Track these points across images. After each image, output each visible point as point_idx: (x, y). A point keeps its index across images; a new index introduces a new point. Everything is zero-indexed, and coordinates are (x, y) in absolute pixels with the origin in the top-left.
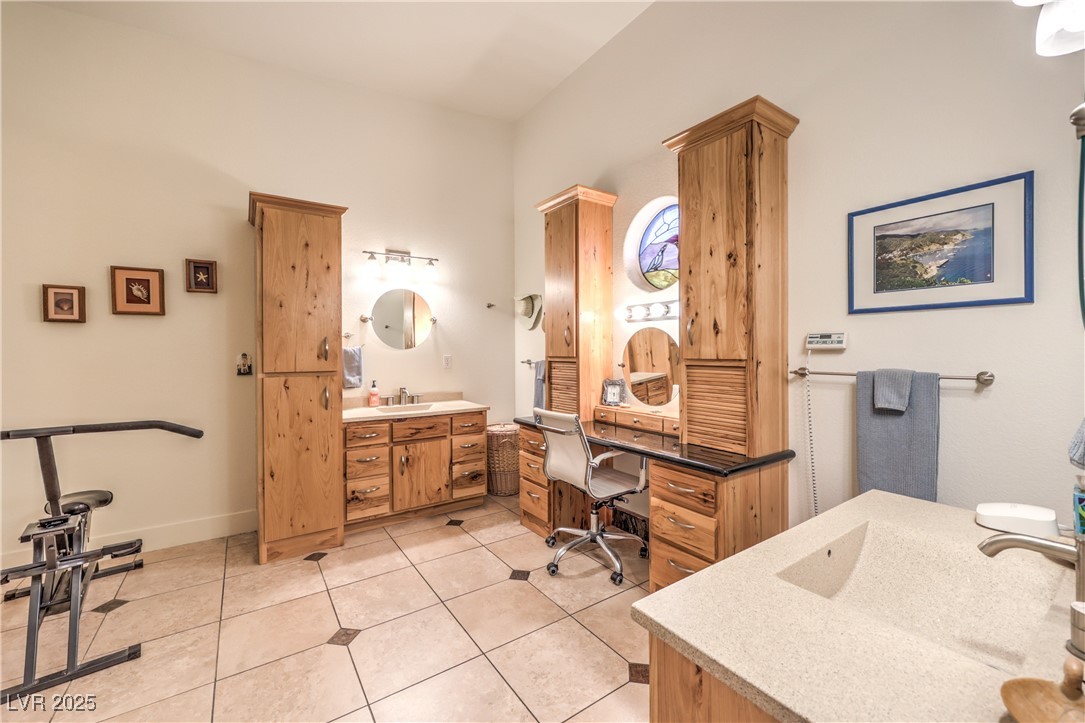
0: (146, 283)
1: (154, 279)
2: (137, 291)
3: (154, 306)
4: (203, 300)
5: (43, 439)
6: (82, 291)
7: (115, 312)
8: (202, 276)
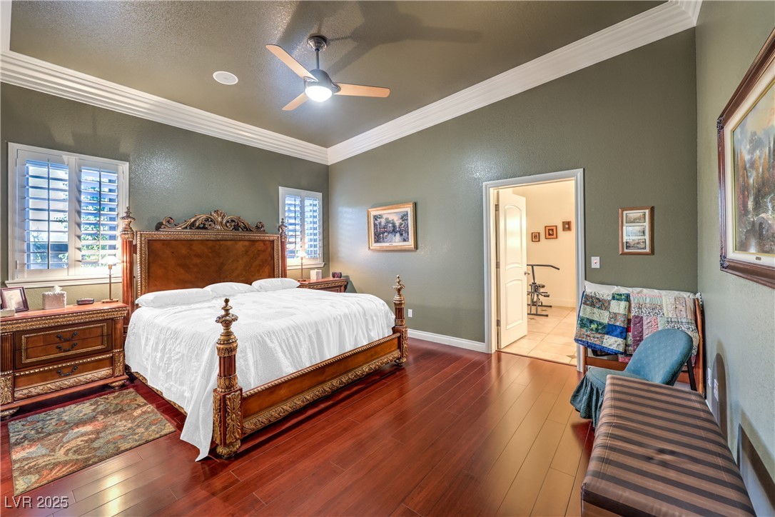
0: (552, 230)
1: (554, 228)
2: (551, 232)
3: (555, 236)
4: (568, 232)
5: (532, 266)
6: (539, 233)
7: (546, 238)
8: (567, 226)
